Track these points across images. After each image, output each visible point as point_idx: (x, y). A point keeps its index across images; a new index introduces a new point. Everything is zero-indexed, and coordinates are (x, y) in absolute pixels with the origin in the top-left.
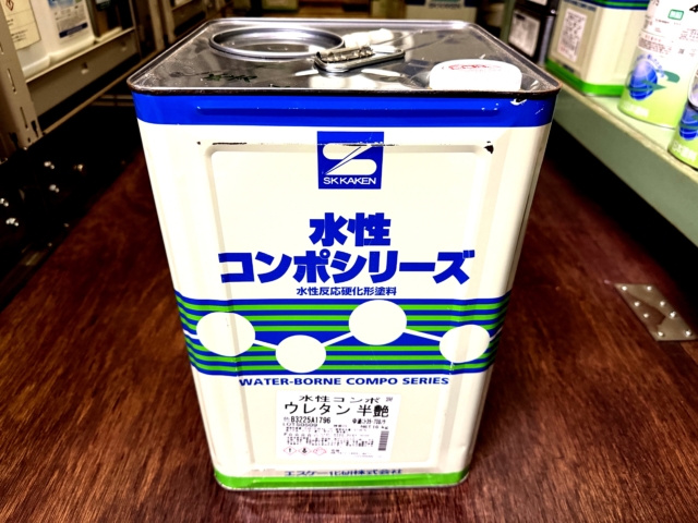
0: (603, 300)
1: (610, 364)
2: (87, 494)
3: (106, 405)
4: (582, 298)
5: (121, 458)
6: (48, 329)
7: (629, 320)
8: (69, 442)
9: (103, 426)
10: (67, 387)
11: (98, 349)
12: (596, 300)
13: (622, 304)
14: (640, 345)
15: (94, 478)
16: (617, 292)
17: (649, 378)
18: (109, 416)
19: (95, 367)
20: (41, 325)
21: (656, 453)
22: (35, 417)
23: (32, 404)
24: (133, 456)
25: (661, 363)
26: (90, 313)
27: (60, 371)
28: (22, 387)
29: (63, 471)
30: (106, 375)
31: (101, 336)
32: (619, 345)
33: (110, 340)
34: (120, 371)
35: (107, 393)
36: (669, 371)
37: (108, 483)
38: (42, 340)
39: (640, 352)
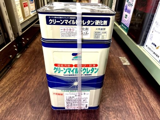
0: (116, 59)
1: (115, 68)
2: (36, 80)
3: (37, 70)
4: (113, 59)
5: (40, 77)
6: (27, 61)
7: (120, 62)
8: (32, 75)
9: (37, 73)
10: (31, 68)
11: (35, 64)
12: (115, 59)
13: (119, 60)
14: (120, 65)
15: (36, 79)
16: (119, 58)
17: (120, 69)
18: (38, 72)
19: (35, 66)
20: (26, 60)
21: (118, 78)
22: (27, 72)
23: (26, 70)
24: (42, 77)
25: (123, 68)
26: (33, 59)
27: (30, 66)
28: (24, 68)
29: (32, 78)
30: (37, 67)
31: (35, 62)
32: (117, 65)
33: (37, 62)
34: (39, 67)
35: (37, 69)
36: (124, 69)
37: (38, 79)
38: (26, 62)
39: (120, 66)
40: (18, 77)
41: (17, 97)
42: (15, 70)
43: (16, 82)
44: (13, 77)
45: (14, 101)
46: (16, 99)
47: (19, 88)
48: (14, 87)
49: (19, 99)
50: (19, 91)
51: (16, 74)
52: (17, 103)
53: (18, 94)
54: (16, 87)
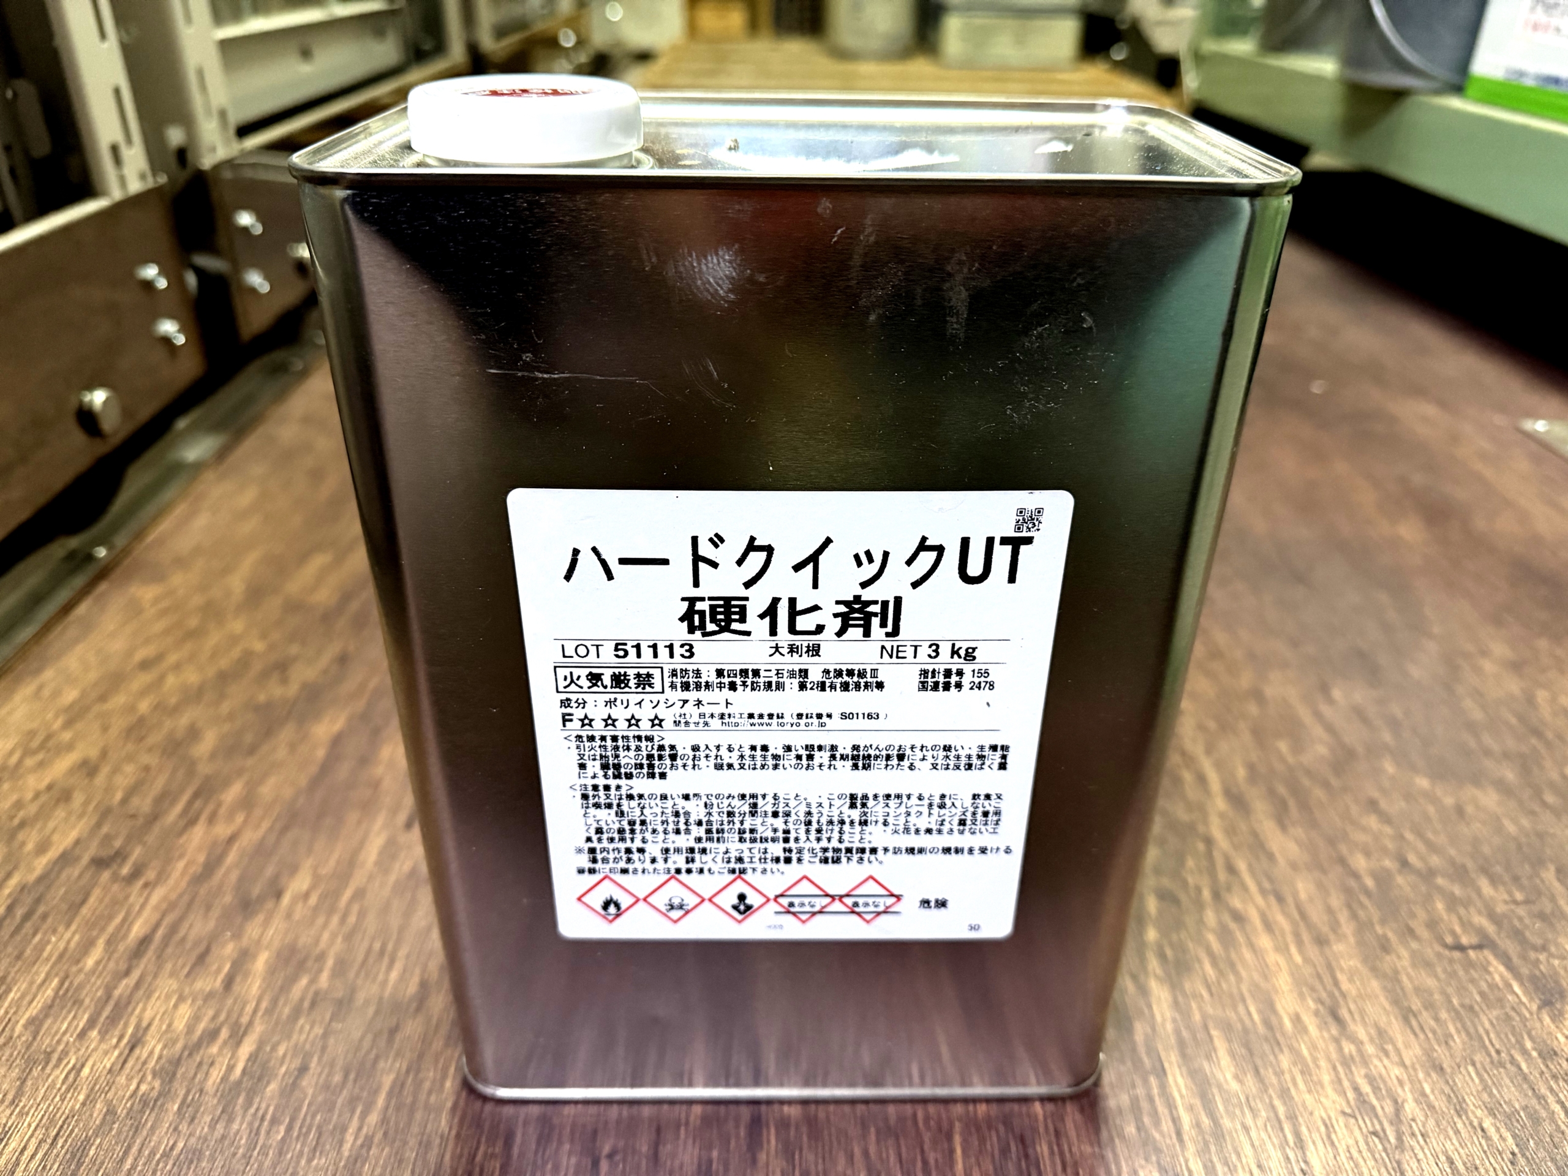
4: (1455, 441)
16: (1525, 433)
40: (224, 663)
41: (229, 950)
42: (178, 580)
43: (194, 733)
44: (145, 665)
45: (185, 1012)
46: (209, 982)
47: (247, 803)
48: (165, 798)
49: (271, 971)
50: (261, 852)
51: (194, 634)
52: (237, 1037)
53: (247, 906)
54: (207, 791)
